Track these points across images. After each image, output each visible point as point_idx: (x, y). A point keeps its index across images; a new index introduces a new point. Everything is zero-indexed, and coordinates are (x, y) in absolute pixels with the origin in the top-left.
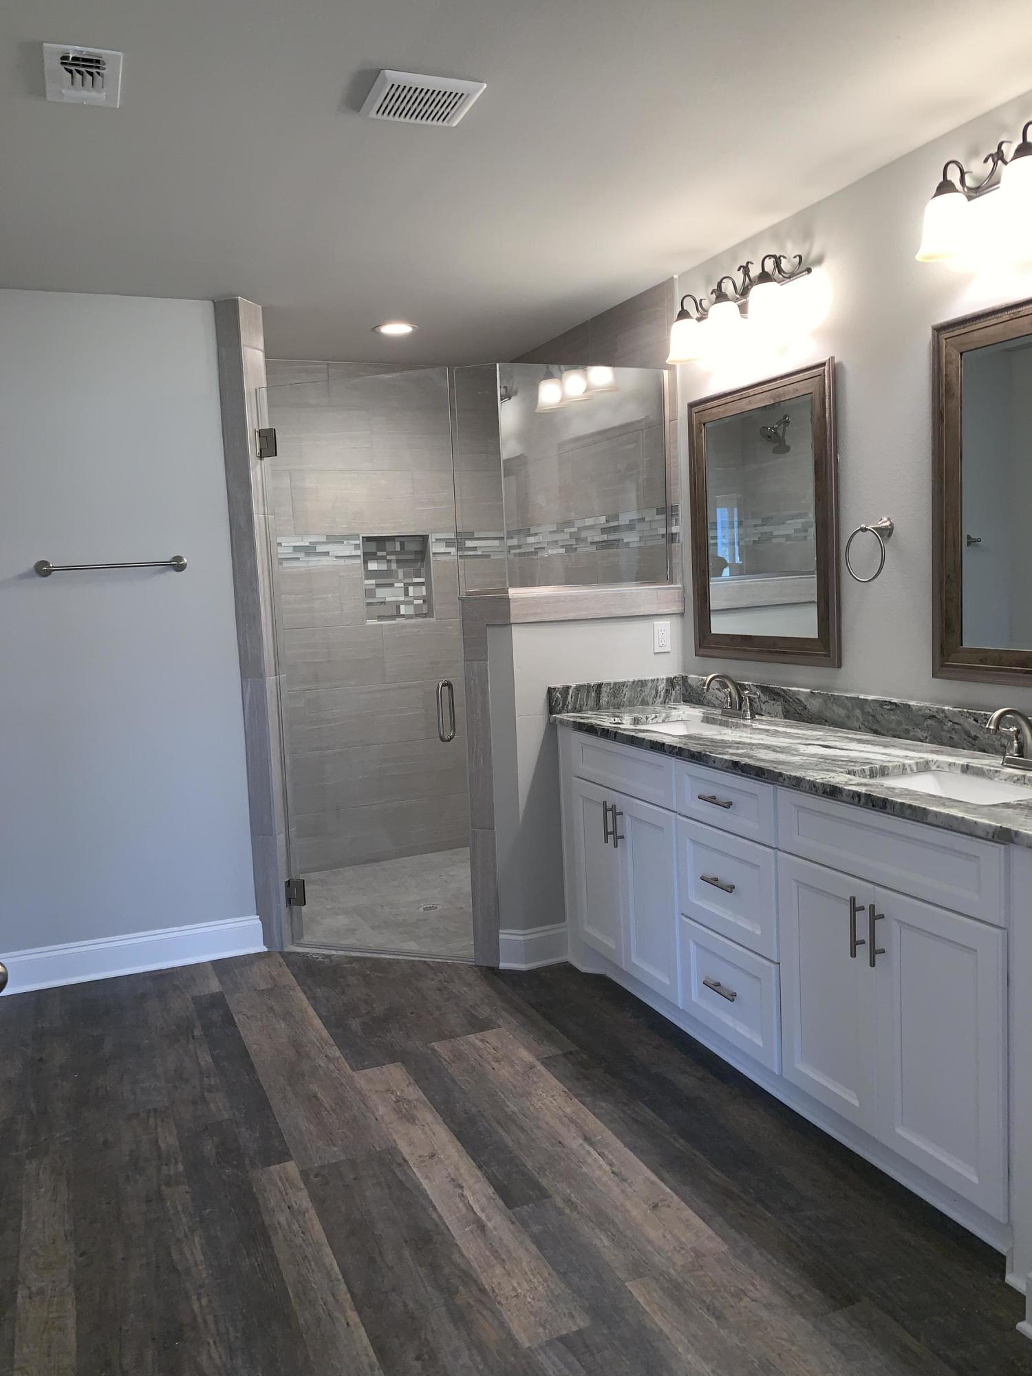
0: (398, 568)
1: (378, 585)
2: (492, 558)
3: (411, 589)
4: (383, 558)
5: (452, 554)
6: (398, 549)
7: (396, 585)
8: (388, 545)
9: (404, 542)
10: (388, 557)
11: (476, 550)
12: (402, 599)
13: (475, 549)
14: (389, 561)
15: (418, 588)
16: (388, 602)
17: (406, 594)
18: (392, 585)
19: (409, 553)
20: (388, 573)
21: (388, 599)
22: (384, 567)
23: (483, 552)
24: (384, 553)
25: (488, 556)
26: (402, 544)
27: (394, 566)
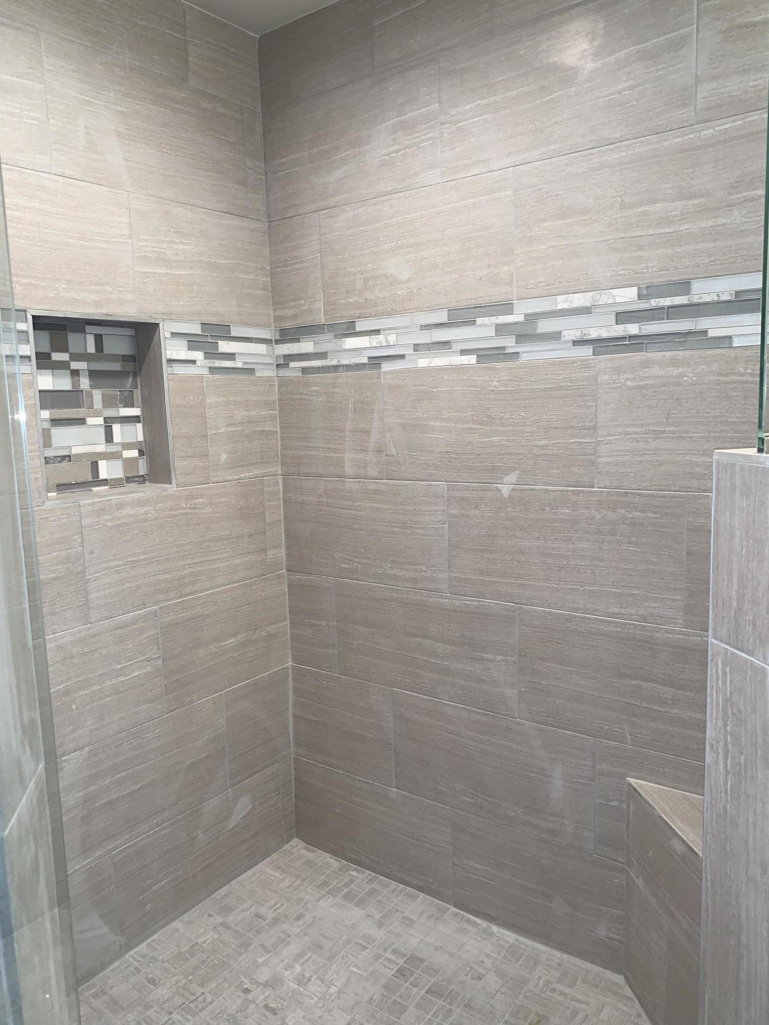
0: (92, 387)
1: (55, 422)
2: (258, 374)
3: (116, 428)
4: (63, 365)
5: (198, 363)
6: (91, 349)
7: (90, 421)
8: (73, 339)
9: (101, 336)
10: (74, 365)
11: (234, 359)
12: (101, 448)
13: (231, 356)
14: (75, 373)
15: (129, 427)
16: (77, 455)
17: (109, 438)
18: (81, 421)
19: (112, 358)
20: (73, 398)
21: (76, 450)
22: (64, 383)
23: (245, 363)
24: (64, 357)
25: (251, 371)
26: (99, 339)
27: (85, 383)
